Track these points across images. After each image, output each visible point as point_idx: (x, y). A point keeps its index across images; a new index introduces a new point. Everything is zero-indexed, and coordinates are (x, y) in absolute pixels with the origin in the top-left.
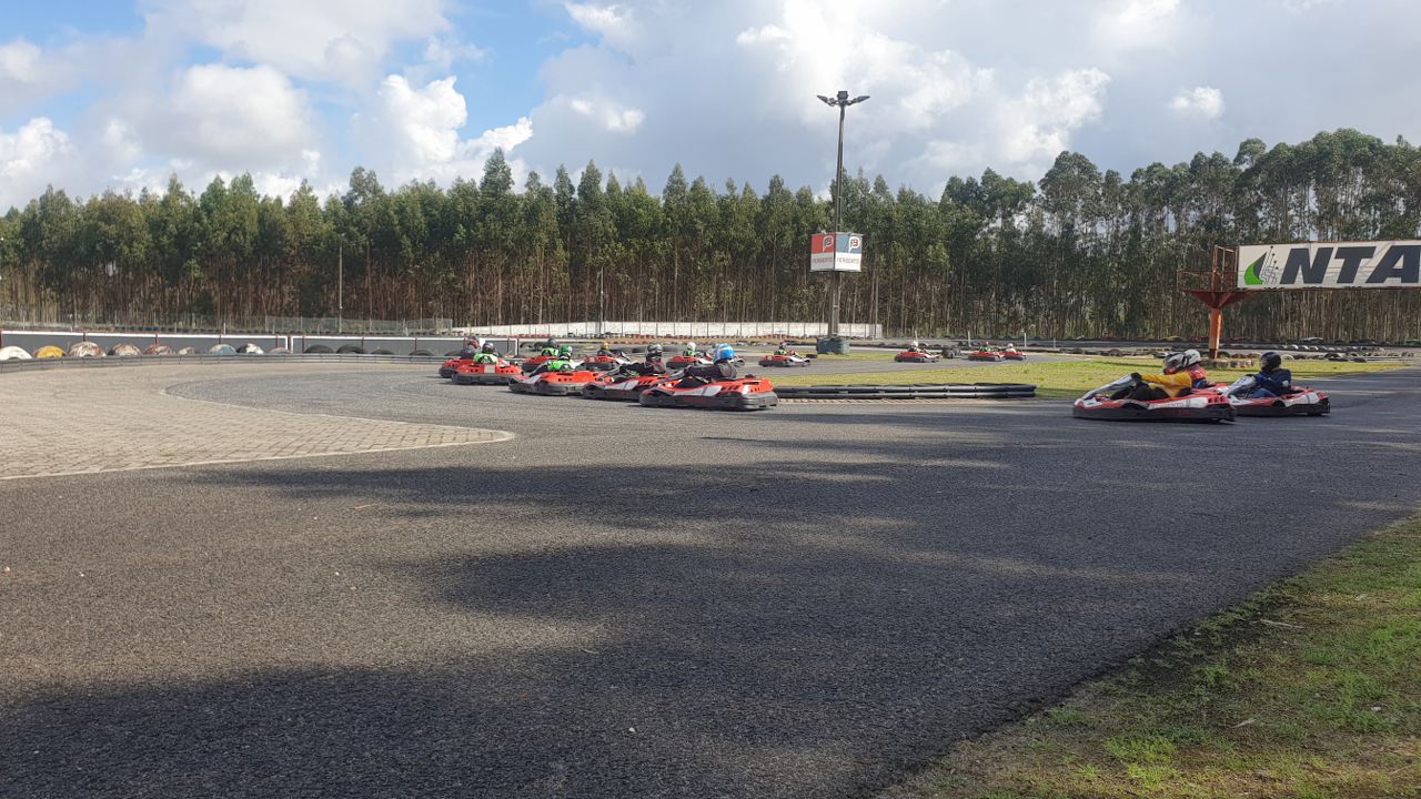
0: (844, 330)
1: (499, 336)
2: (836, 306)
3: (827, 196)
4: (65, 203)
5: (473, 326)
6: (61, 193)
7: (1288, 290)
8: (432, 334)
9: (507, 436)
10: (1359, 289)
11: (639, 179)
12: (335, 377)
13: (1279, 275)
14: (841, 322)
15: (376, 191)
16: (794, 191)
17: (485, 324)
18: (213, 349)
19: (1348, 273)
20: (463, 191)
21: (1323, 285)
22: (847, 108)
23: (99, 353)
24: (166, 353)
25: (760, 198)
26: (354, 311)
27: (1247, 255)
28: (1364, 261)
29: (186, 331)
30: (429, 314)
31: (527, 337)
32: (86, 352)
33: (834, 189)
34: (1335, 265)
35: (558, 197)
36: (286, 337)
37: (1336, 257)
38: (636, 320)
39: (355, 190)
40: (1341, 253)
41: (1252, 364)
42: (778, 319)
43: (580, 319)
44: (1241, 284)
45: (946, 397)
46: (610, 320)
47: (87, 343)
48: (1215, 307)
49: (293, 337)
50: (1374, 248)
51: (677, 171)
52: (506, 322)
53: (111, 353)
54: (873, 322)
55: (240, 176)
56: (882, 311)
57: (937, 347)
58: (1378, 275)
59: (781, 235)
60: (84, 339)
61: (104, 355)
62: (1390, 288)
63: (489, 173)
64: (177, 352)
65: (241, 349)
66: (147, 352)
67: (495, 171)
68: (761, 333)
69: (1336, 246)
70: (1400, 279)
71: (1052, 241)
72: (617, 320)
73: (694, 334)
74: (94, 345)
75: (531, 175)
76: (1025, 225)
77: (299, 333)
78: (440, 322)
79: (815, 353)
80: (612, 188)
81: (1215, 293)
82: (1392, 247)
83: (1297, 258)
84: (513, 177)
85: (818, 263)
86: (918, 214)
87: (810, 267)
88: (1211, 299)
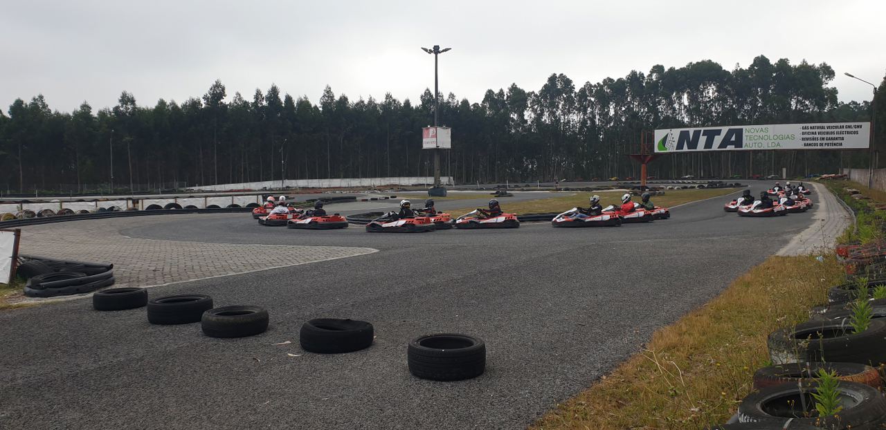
7: (680, 153)
17: (207, 184)
27: (659, 134)
32: (26, 216)
35: (253, 104)
38: (304, 178)
42: (393, 175)
43: (269, 179)
46: (288, 179)
48: (643, 162)
51: (328, 89)
52: (221, 182)
56: (453, 171)
62: (730, 151)
68: (383, 184)
71: (547, 126)
72: (293, 179)
75: (237, 94)
78: (176, 185)
81: (643, 156)
84: (226, 92)
85: (428, 143)
87: (422, 147)
88: (641, 159)
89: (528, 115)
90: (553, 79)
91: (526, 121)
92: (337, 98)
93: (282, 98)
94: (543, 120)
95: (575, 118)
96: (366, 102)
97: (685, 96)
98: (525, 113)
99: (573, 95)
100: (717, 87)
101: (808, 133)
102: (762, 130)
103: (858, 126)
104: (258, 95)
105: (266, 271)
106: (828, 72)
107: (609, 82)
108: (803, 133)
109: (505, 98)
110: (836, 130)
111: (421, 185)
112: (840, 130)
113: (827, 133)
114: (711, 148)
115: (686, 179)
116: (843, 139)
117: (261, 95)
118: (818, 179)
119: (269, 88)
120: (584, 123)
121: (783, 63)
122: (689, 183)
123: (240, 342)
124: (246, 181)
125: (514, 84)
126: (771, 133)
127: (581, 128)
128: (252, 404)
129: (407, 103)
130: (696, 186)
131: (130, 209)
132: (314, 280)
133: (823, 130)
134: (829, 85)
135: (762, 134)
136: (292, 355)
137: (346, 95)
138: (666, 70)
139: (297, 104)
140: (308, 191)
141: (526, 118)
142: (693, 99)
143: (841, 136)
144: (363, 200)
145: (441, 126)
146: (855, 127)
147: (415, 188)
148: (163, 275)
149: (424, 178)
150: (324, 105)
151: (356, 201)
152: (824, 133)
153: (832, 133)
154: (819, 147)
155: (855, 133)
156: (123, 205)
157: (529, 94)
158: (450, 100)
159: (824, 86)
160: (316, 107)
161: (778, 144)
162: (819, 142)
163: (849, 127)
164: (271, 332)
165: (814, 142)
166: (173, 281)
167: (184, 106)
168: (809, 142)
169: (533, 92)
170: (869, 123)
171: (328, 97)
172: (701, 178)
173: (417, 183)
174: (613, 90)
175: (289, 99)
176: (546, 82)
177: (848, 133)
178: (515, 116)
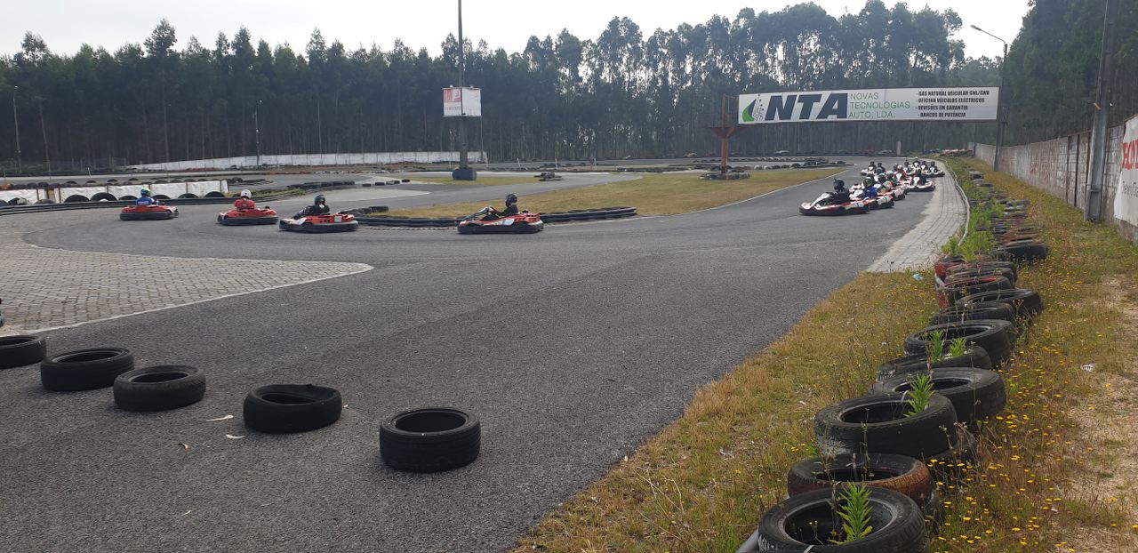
0: (471, 157)
7: (769, 124)
10: (813, 122)
11: (286, 42)
13: (764, 113)
16: (416, 52)
17: (154, 162)
19: (806, 112)
27: (744, 101)
28: (815, 104)
34: (798, 107)
37: (799, 102)
38: (287, 153)
40: (802, 99)
42: (406, 150)
43: (239, 154)
44: (741, 121)
46: (266, 154)
48: (724, 137)
50: (821, 95)
51: (316, 34)
52: (174, 160)
54: (480, 151)
56: (487, 142)
58: (823, 114)
62: (832, 122)
68: (393, 161)
69: (798, 94)
70: (836, 116)
71: (607, 86)
72: (271, 154)
75: (193, 39)
78: (112, 161)
79: (451, 179)
81: (724, 128)
82: (831, 95)
83: (775, 102)
85: (450, 109)
87: (443, 114)
88: (722, 132)
89: (584, 71)
90: (614, 24)
91: (581, 79)
92: (328, 45)
93: (255, 45)
94: (602, 78)
95: (643, 75)
96: (368, 51)
97: (780, 49)
98: (580, 68)
99: (640, 45)
100: (820, 37)
101: (926, 100)
102: (871, 96)
103: (985, 93)
104: (221, 41)
105: (218, 301)
106: (955, 20)
107: (685, 28)
108: (920, 100)
109: (554, 47)
110: (958, 97)
111: (444, 162)
112: (963, 97)
113: (949, 101)
114: (808, 118)
115: (778, 155)
116: (966, 108)
117: (226, 41)
118: (938, 155)
119: (237, 31)
120: (654, 82)
121: (901, 8)
122: (782, 161)
123: (165, 418)
124: (208, 157)
125: (565, 29)
126: (881, 100)
127: (650, 89)
128: (167, 516)
129: (424, 54)
130: (791, 164)
131: (40, 202)
132: (279, 315)
133: (944, 97)
134: (954, 36)
135: (870, 101)
136: (231, 437)
137: (341, 42)
138: (756, 15)
139: (276, 52)
140: (292, 171)
141: (581, 74)
142: (790, 53)
143: (964, 104)
144: (365, 186)
145: (467, 86)
146: (982, 93)
147: (437, 166)
148: (76, 309)
149: (448, 153)
150: (312, 54)
151: (355, 188)
152: (944, 100)
153: (954, 100)
154: (938, 118)
155: (981, 100)
156: (31, 196)
157: (585, 43)
158: (481, 50)
159: (949, 38)
160: (300, 57)
161: (890, 114)
162: (938, 111)
163: (974, 93)
164: (209, 401)
165: (933, 111)
166: (89, 319)
167: (120, 54)
168: (926, 111)
169: (590, 41)
170: (997, 89)
171: (317, 43)
172: (798, 154)
173: (439, 160)
174: (691, 41)
175: (263, 46)
176: (605, 27)
177: (972, 100)
178: (567, 73)
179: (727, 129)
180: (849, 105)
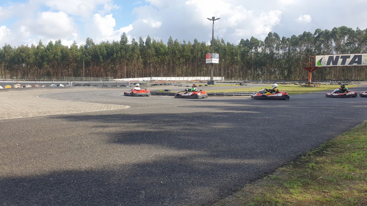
0: (215, 78)
1: (125, 81)
2: (212, 72)
3: (210, 44)
4: (10, 48)
5: (118, 78)
6: (9, 45)
7: (328, 67)
8: (108, 81)
9: (128, 107)
10: (347, 66)
11: (161, 40)
12: (83, 92)
13: (326, 63)
14: (214, 76)
15: (93, 44)
16: (201, 42)
17: (121, 78)
18: (51, 85)
19: (343, 62)
20: (115, 44)
21: (337, 65)
22: (215, 21)
23: (21, 87)
24: (38, 87)
25: (192, 44)
26: (87, 75)
27: (318, 58)
28: (347, 59)
29: (44, 81)
30: (107, 76)
31: (132, 81)
32: (18, 87)
33: (211, 42)
34: (340, 60)
35: (140, 45)
36: (70, 82)
37: (341, 58)
38: (161, 76)
39: (87, 44)
40: (342, 57)
41: (319, 86)
42: (197, 76)
43: (146, 77)
44: (316, 65)
45: (241, 95)
46: (154, 77)
47: (18, 84)
48: (310, 71)
49: (72, 82)
50: (350, 56)
51: (170, 38)
52: (127, 77)
53: (24, 87)
54: (222, 76)
55: (58, 40)
56: (224, 74)
57: (239, 83)
58: (351, 63)
59: (198, 54)
60: (17, 83)
61: (22, 87)
62: (354, 66)
63: (122, 39)
64: (41, 86)
65: (58, 85)
66: (33, 86)
67: (124, 38)
68: (193, 80)
69: (340, 55)
70: (357, 64)
71: (268, 55)
72: (156, 77)
73: (176, 80)
74: (20, 85)
75: (133, 39)
76: (261, 51)
77: (73, 81)
78: (109, 78)
79: (207, 84)
80: (154, 42)
81: (310, 68)
82: (355, 55)
83: (331, 59)
84: (128, 40)
85: (208, 61)
86: (233, 49)
87: (205, 62)
93: (152, 42)
94: (266, 52)
109: (249, 42)
117: (143, 42)
119: (147, 38)
130: (337, 83)
141: (258, 51)
142: (337, 43)
145: (214, 53)
157: (259, 41)
169: (261, 40)
178: (254, 51)
179: (311, 68)
180: (363, 59)
